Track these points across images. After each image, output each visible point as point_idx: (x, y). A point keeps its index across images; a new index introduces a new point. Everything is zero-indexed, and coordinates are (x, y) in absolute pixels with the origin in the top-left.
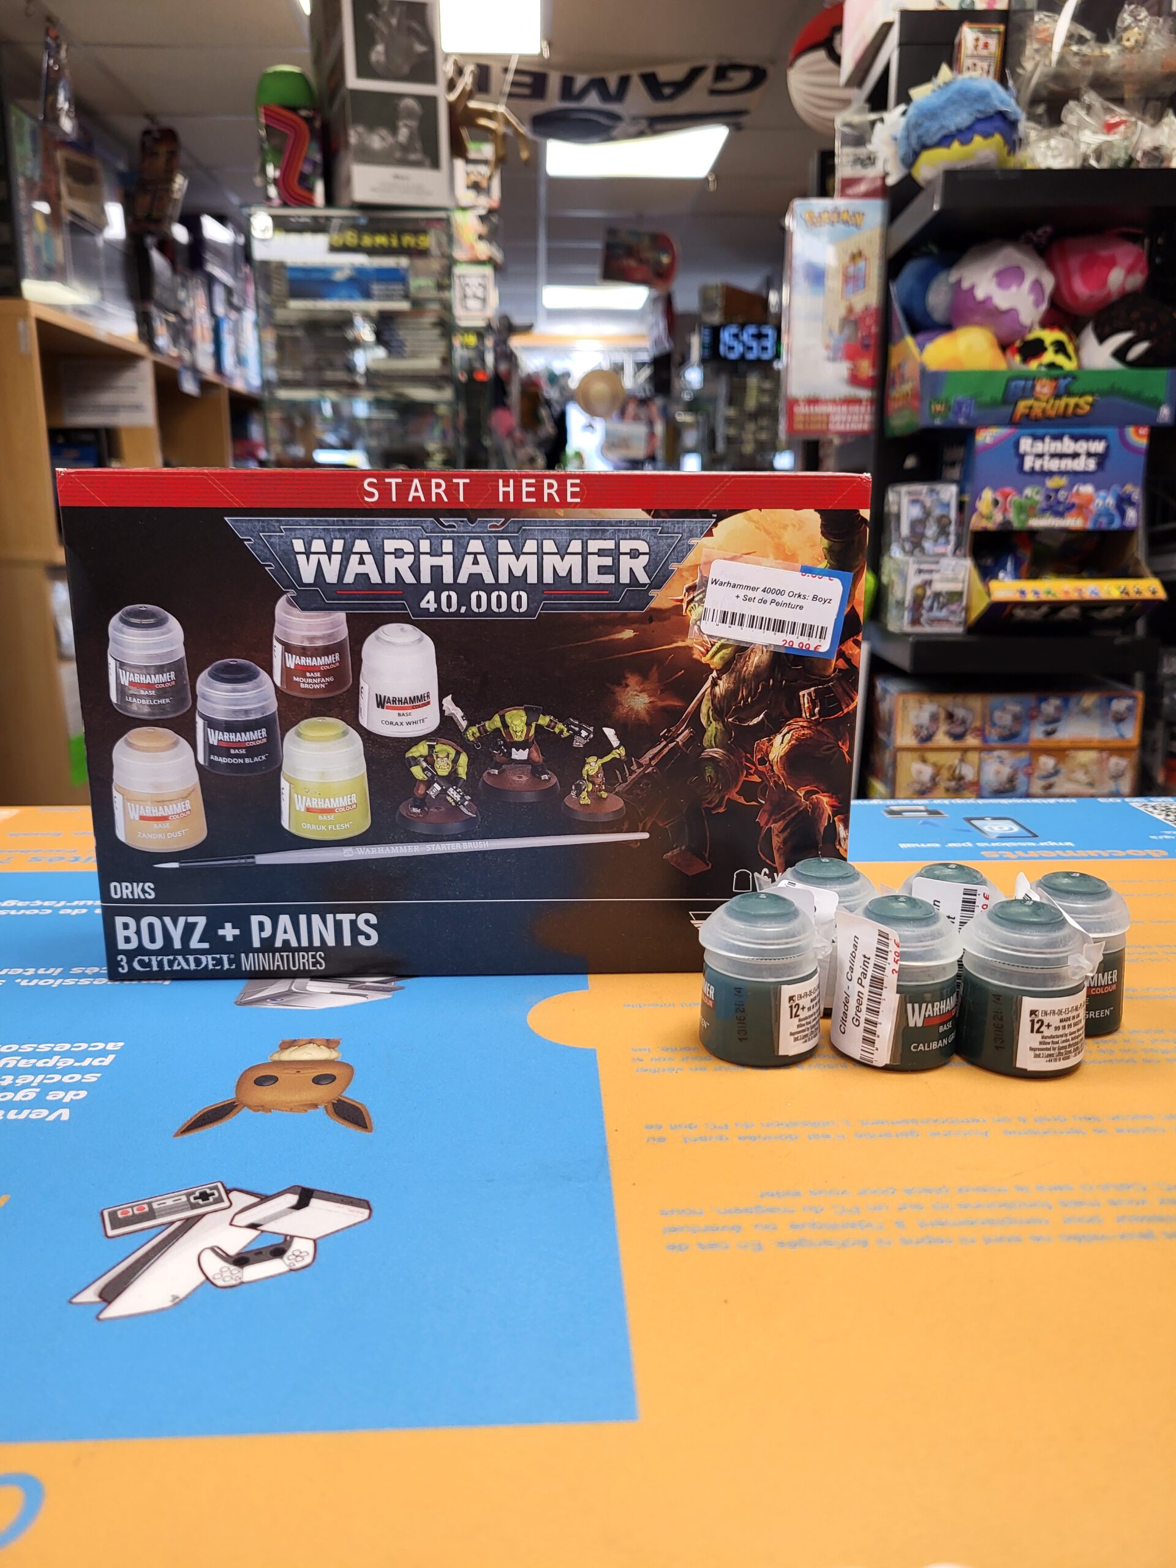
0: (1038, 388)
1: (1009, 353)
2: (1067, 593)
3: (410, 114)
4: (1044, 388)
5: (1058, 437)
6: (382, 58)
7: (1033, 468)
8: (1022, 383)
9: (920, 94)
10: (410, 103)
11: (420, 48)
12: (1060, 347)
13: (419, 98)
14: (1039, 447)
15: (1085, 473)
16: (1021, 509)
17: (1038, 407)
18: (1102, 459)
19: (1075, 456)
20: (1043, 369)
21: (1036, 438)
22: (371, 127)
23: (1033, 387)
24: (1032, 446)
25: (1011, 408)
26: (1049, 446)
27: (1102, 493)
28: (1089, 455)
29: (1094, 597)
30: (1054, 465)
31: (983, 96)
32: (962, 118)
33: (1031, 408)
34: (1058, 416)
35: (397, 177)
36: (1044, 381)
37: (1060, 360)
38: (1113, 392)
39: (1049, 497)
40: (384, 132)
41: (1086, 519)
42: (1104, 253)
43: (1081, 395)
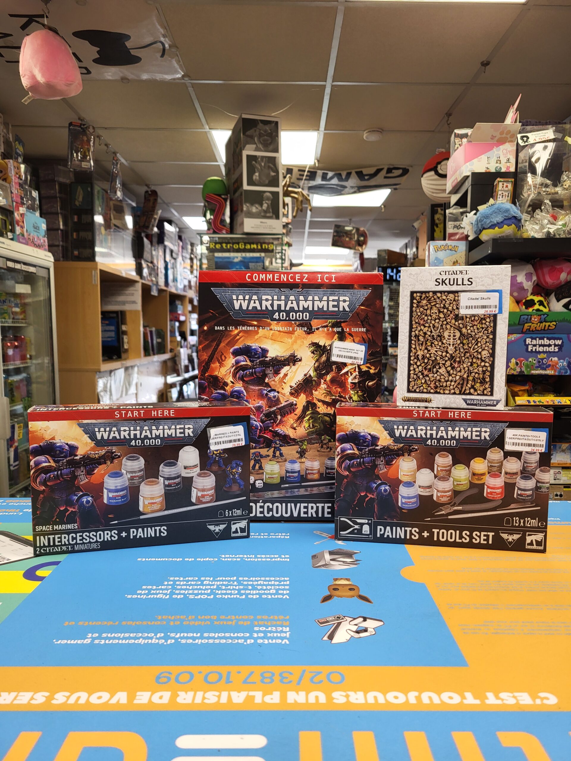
0: (533, 319)
1: (520, 305)
2: (548, 402)
3: (268, 199)
4: (535, 319)
5: (542, 338)
6: (258, 178)
7: (532, 350)
8: (526, 317)
9: (482, 208)
10: (268, 194)
11: (273, 174)
12: (541, 303)
13: (272, 193)
14: (534, 342)
15: (554, 352)
16: (527, 366)
17: (533, 326)
18: (560, 347)
19: (549, 345)
20: (534, 311)
21: (532, 338)
22: (252, 204)
23: (531, 319)
24: (531, 342)
25: (522, 327)
26: (538, 342)
27: (562, 361)
28: (555, 345)
29: (560, 404)
30: (541, 349)
31: (507, 211)
32: (499, 219)
33: (530, 326)
34: (541, 330)
35: (261, 222)
36: (535, 316)
37: (541, 308)
38: (564, 320)
39: (539, 362)
40: (257, 206)
41: (555, 371)
42: (558, 267)
43: (551, 322)
